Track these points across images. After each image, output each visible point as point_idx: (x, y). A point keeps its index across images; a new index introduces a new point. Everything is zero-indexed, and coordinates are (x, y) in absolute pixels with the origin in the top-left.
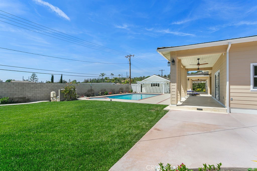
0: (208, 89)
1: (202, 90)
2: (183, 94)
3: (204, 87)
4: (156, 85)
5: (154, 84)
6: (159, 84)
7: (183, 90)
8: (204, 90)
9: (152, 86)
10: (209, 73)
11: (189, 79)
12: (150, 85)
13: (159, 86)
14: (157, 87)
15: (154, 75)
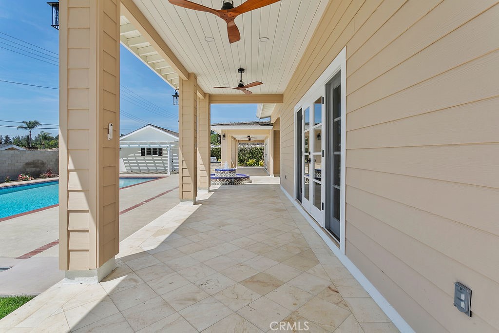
0: (268, 163)
1: (257, 164)
2: (203, 179)
3: (261, 157)
4: (155, 153)
5: (150, 149)
6: (161, 149)
7: (203, 167)
8: (261, 163)
9: (143, 154)
10: (273, 121)
11: (226, 136)
12: (139, 153)
13: (161, 154)
14: (157, 157)
15: (148, 127)
